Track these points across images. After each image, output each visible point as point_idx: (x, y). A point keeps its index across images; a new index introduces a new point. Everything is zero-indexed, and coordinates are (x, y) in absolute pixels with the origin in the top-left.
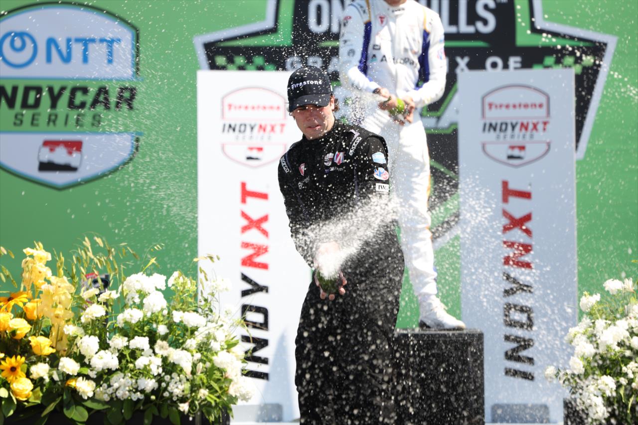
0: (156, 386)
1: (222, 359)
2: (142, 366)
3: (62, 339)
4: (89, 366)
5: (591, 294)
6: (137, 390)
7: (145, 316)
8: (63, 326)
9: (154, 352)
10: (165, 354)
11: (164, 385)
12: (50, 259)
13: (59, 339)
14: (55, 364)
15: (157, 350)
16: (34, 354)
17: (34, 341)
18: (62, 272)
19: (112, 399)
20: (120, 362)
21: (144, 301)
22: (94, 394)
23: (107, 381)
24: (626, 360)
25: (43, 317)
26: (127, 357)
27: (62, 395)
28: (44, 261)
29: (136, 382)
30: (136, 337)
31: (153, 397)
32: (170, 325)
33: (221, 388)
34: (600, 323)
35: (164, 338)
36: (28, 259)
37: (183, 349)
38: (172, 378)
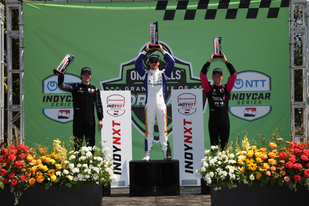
0: (90, 177)
1: (107, 169)
2: (86, 172)
3: (64, 164)
4: (71, 172)
5: (207, 150)
6: (84, 178)
7: (86, 158)
8: (64, 161)
9: (89, 168)
10: (92, 168)
11: (92, 177)
12: (60, 143)
13: (63, 165)
14: (62, 171)
15: (90, 167)
16: (57, 169)
17: (56, 165)
18: (64, 146)
19: (78, 181)
20: (80, 171)
21: (86, 154)
22: (73, 179)
23: (76, 176)
24: (217, 167)
25: (59, 159)
26: (82, 169)
27: (64, 180)
28: (59, 143)
29: (84, 176)
30: (84, 164)
31: (89, 180)
32: (94, 160)
33: (107, 177)
34: (210, 158)
35: (92, 164)
36: (55, 143)
37: (97, 167)
38: (94, 175)
